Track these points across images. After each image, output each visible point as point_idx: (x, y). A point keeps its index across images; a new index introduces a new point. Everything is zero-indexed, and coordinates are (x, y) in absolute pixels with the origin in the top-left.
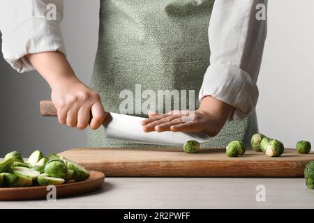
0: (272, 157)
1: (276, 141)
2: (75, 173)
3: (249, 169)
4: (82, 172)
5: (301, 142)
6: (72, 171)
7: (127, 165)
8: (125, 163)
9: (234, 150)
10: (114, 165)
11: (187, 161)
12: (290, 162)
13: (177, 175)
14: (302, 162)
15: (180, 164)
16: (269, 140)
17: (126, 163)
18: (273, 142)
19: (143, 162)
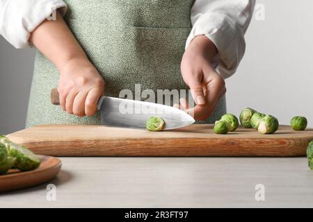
0: (266, 134)
1: (270, 116)
2: (19, 161)
3: (240, 147)
4: (28, 159)
5: (297, 118)
6: (15, 159)
7: (101, 143)
8: (97, 141)
9: (222, 126)
10: (84, 143)
11: (170, 139)
12: (287, 139)
13: (157, 154)
14: (300, 139)
15: (161, 142)
16: (261, 115)
17: (99, 141)
18: (266, 118)
19: (119, 140)
